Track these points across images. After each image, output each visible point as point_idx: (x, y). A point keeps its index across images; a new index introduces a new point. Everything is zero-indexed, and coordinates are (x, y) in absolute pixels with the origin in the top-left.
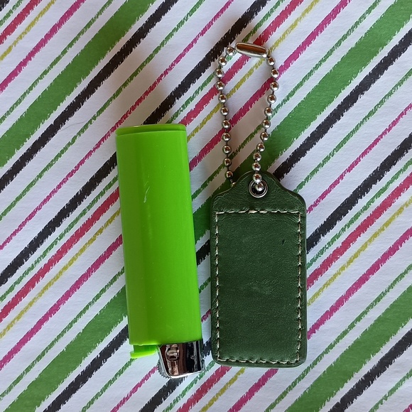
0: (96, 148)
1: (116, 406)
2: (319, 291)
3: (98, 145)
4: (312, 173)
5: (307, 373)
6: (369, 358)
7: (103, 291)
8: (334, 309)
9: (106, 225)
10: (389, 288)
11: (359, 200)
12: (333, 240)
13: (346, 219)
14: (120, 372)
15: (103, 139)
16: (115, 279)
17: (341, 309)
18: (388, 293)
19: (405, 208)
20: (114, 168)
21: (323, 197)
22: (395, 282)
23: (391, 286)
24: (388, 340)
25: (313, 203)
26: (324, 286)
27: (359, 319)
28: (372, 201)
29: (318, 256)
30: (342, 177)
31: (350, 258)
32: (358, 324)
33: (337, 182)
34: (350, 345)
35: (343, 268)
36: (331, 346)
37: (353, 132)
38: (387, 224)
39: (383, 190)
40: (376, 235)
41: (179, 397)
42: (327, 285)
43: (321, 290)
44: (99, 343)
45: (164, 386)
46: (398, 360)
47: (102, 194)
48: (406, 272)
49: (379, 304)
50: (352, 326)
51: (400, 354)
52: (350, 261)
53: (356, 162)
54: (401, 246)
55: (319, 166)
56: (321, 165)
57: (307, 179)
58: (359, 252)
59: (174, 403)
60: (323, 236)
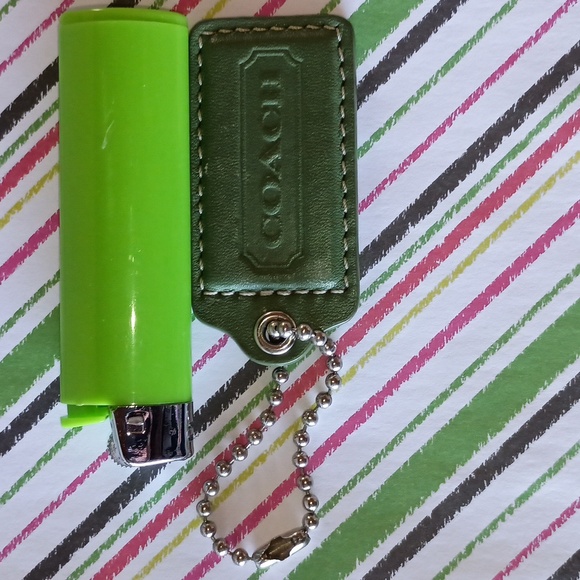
0: (15, 57)
1: (37, 516)
2: (402, 322)
3: (18, 52)
4: (399, 113)
5: (376, 464)
6: (485, 440)
7: (20, 313)
8: (427, 354)
9: (29, 195)
10: (524, 320)
11: (479, 164)
12: (430, 233)
13: (454, 196)
14: (47, 457)
15: (27, 42)
16: (41, 292)
17: (440, 354)
18: (522, 328)
19: (558, 178)
20: (45, 94)
21: (415, 156)
22: (535, 309)
23: (528, 316)
24: (519, 410)
25: (397, 167)
26: (411, 313)
27: (469, 372)
28: (501, 165)
29: (402, 261)
30: (449, 121)
31: (459, 266)
32: (468, 381)
33: (440, 131)
34: (453, 416)
35: (445, 283)
36: (419, 419)
37: (473, 41)
38: (526, 206)
39: (522, 146)
40: (504, 226)
41: (149, 502)
42: (416, 311)
43: (406, 320)
44: (10, 404)
45: (124, 483)
46: (535, 445)
47: (22, 139)
48: (555, 292)
49: (505, 348)
50: (456, 384)
51: (540, 435)
52: (459, 271)
53: (476, 95)
54: (548, 246)
55: (409, 101)
56: (413, 100)
57: (389, 124)
58: (475, 254)
59: (141, 512)
60: (413, 225)
